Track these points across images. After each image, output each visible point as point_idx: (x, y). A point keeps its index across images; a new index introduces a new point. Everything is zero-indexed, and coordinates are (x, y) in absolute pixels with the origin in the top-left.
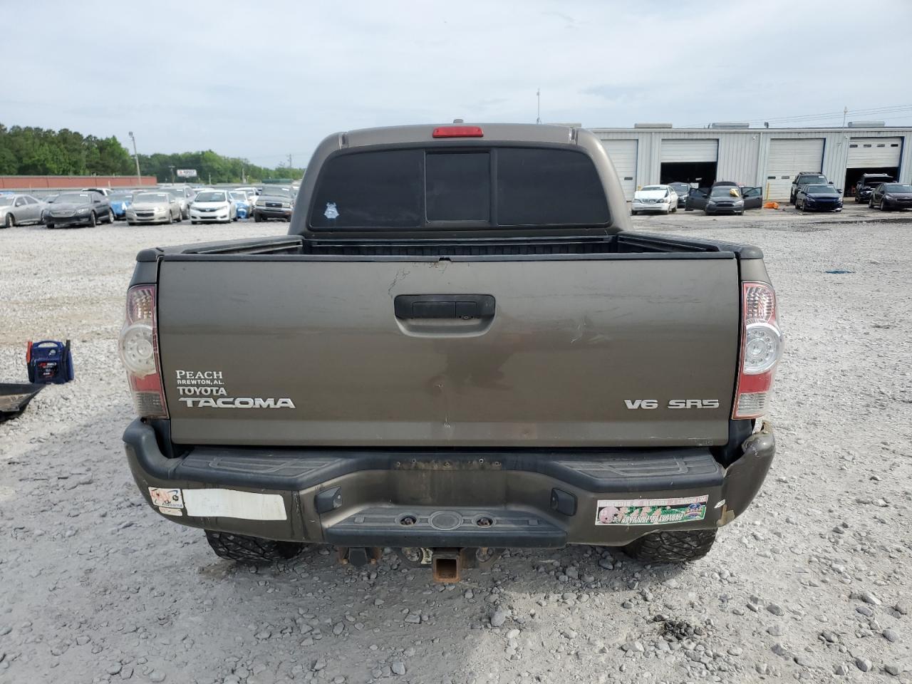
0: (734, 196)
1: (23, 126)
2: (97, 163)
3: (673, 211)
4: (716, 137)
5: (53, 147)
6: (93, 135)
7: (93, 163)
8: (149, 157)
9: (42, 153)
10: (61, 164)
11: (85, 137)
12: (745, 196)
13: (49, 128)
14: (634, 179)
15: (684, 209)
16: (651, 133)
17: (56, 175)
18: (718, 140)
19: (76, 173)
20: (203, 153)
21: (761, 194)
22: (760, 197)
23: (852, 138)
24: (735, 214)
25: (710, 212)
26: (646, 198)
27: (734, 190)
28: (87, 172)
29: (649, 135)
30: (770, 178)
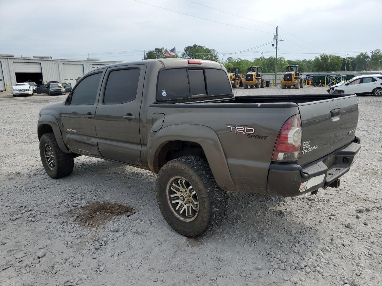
0: (60, 87)
3: (33, 94)
4: (39, 62)
12: (65, 87)
14: (3, 80)
15: (36, 94)
16: (7, 59)
18: (40, 63)
21: (71, 86)
22: (70, 87)
23: (92, 65)
24: (62, 95)
25: (51, 94)
26: (20, 89)
27: (60, 85)
29: (6, 60)
30: (65, 79)
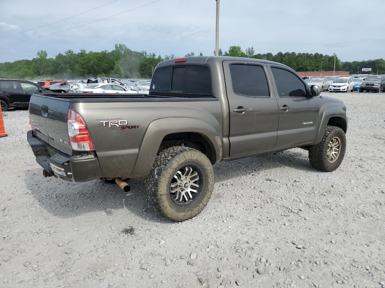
1: (302, 53)
2: (327, 66)
5: (311, 61)
6: (327, 55)
7: (325, 66)
8: (351, 63)
9: (306, 63)
10: (312, 67)
11: (324, 56)
13: (311, 53)
17: (310, 71)
19: (317, 70)
20: (377, 60)
28: (322, 70)
